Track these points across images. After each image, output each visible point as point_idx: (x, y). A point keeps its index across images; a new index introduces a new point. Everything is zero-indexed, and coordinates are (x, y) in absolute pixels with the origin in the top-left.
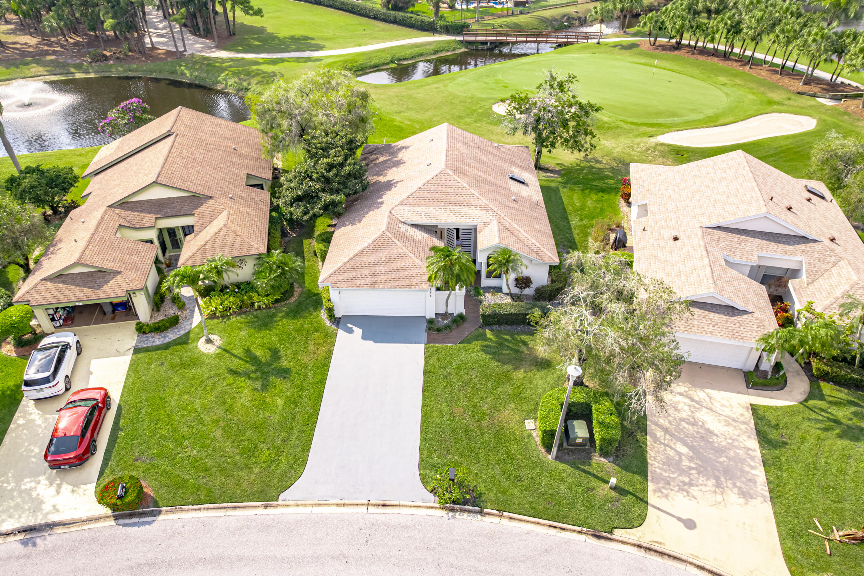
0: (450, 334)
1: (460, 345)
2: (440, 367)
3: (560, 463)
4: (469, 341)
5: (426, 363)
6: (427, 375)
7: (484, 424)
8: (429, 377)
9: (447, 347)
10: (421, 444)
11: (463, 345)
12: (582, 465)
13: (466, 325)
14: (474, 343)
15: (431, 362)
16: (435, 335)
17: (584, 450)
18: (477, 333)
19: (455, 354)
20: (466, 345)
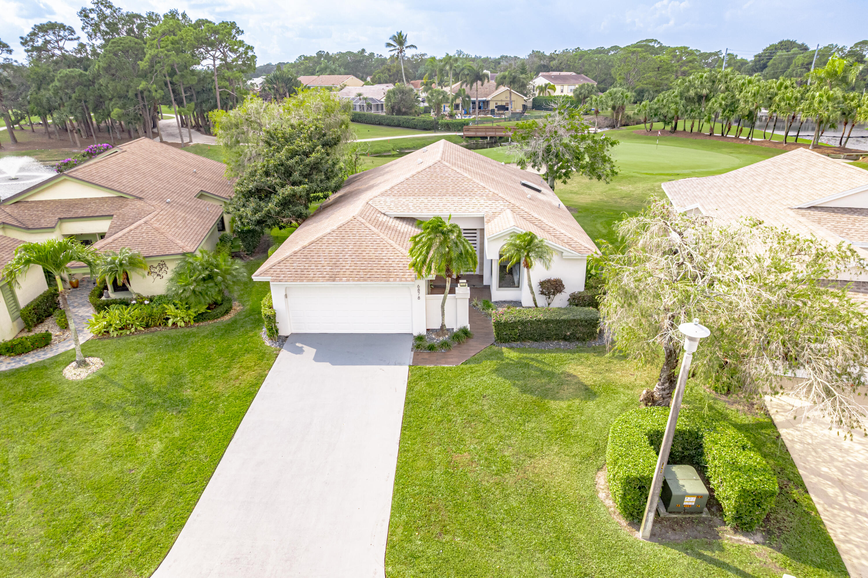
0: (448, 353)
1: (464, 366)
2: (433, 395)
3: (662, 547)
4: (477, 360)
5: (410, 389)
6: (411, 405)
7: (509, 479)
8: (412, 409)
9: (444, 368)
10: (392, 516)
11: (468, 366)
12: (706, 549)
13: (471, 342)
14: (484, 362)
15: (417, 388)
16: (426, 355)
17: (701, 521)
18: (488, 351)
19: (455, 377)
20: (473, 365)
